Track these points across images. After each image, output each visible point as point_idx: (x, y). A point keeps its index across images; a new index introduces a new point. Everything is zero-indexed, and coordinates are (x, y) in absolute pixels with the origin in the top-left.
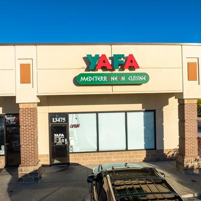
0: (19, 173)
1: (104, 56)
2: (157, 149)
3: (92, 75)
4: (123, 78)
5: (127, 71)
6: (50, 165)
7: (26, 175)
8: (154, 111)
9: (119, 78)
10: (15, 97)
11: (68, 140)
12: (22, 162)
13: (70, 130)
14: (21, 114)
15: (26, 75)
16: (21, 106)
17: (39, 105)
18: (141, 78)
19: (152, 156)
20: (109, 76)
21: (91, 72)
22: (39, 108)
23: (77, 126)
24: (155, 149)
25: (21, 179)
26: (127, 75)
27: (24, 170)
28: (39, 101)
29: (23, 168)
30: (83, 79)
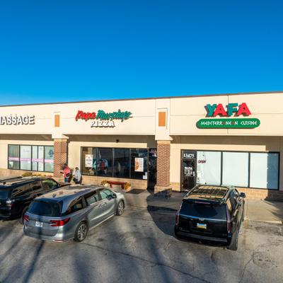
0: (155, 190)
1: (220, 105)
2: (280, 189)
3: (210, 120)
4: (236, 123)
5: (241, 117)
6: (181, 192)
7: (159, 192)
8: (279, 153)
9: (233, 123)
10: (154, 136)
11: (196, 173)
12: (158, 183)
13: (198, 164)
14: (158, 148)
15: (162, 120)
16: (158, 142)
17: (172, 142)
18: (252, 123)
19: (274, 196)
20: (224, 121)
21: (210, 118)
22: (171, 145)
23: (204, 162)
24: (278, 189)
25: (156, 195)
26: (240, 120)
27: (159, 188)
28: (172, 139)
29: (158, 187)
30: (203, 123)
